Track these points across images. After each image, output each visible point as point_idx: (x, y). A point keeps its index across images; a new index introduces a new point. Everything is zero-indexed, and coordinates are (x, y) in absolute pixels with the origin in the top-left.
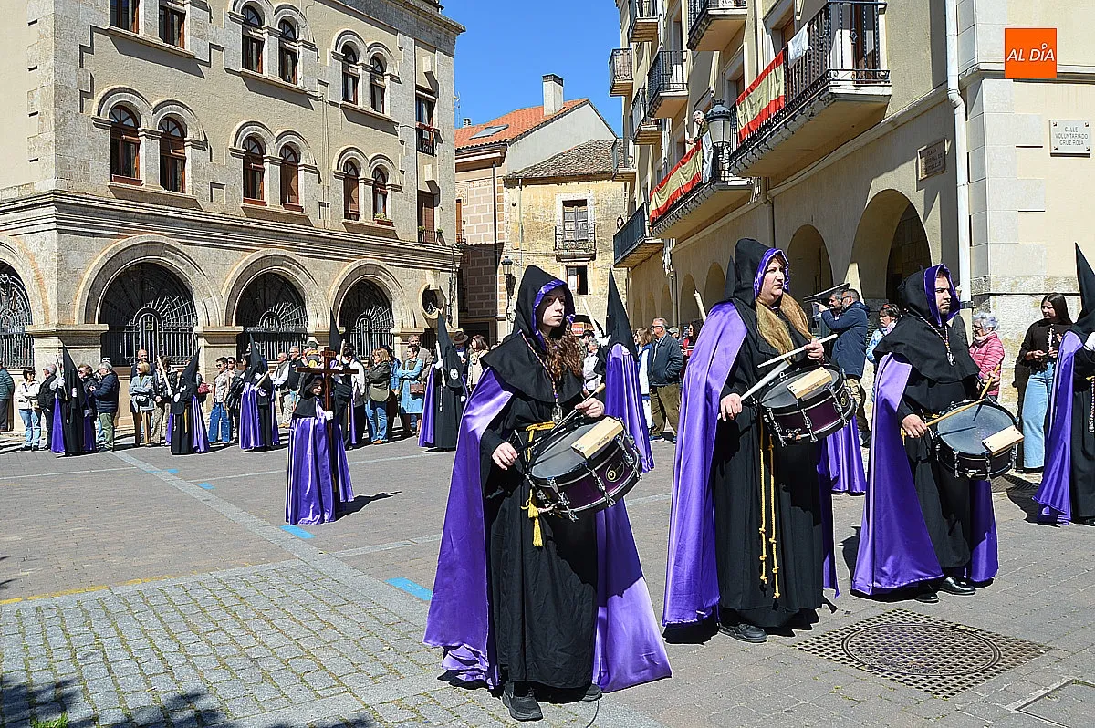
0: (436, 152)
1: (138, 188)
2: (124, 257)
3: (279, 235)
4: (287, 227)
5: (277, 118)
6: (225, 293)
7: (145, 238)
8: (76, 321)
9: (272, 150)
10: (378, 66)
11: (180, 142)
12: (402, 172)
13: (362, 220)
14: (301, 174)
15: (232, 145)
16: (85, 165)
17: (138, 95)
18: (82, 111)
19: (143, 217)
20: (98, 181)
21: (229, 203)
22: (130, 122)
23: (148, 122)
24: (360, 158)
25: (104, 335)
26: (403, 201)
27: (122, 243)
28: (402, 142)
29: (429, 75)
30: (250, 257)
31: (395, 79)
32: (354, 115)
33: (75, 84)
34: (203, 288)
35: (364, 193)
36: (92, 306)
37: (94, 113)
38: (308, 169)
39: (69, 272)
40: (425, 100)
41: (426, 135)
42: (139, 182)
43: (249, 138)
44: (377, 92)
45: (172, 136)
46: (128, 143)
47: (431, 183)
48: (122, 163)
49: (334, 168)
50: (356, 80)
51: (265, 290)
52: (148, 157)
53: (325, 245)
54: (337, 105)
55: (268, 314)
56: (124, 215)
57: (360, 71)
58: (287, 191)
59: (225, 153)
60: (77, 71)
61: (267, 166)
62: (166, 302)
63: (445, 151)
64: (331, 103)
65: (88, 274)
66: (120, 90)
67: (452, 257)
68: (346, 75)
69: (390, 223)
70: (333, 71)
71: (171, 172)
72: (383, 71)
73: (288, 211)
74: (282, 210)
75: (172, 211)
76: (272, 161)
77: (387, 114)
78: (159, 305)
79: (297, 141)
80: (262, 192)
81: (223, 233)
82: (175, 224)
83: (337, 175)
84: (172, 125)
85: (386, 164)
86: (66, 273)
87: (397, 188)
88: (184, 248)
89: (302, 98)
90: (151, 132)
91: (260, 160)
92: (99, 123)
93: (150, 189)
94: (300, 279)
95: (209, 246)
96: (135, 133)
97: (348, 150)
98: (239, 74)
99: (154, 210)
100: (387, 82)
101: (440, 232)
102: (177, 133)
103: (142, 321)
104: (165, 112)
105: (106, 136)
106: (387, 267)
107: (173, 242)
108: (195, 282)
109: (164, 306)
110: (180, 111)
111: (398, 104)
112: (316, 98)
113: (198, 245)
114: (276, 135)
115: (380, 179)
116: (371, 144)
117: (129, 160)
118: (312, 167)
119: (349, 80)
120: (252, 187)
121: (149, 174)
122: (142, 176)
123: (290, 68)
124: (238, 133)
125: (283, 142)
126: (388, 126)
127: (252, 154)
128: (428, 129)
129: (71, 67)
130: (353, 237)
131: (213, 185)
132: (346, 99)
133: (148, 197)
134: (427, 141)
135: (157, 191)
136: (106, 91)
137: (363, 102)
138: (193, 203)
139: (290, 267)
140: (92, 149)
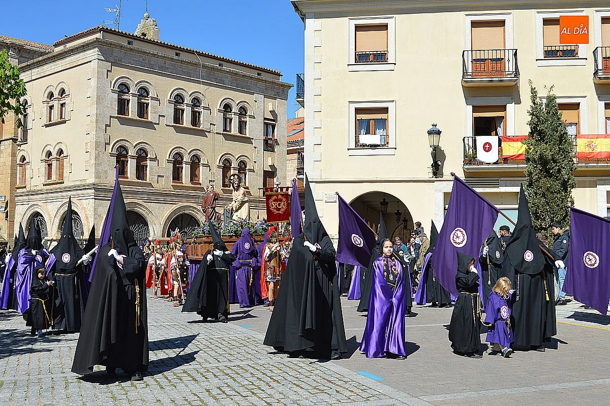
0: (276, 150)
1: (126, 180)
3: (188, 196)
4: (193, 193)
6: (162, 223)
7: (129, 201)
9: (187, 158)
10: (243, 111)
11: (145, 159)
12: (255, 162)
14: (201, 167)
15: (168, 158)
16: (106, 172)
17: (128, 141)
18: (105, 151)
19: (128, 192)
20: (111, 178)
21: (166, 183)
22: (125, 152)
23: (132, 152)
24: (231, 158)
26: (255, 177)
28: (255, 148)
29: (273, 112)
30: (175, 207)
31: (252, 117)
32: (229, 137)
33: (103, 140)
34: (153, 221)
37: (110, 151)
38: (204, 165)
39: (99, 215)
40: (270, 125)
41: (270, 142)
42: (127, 178)
43: (176, 154)
44: (242, 126)
45: (142, 156)
46: (123, 161)
47: (272, 166)
48: (121, 170)
49: (218, 164)
50: (231, 120)
51: (182, 223)
52: (131, 167)
54: (220, 134)
55: (184, 232)
57: (233, 116)
58: (194, 176)
59: (165, 161)
60: (104, 135)
61: (184, 165)
63: (281, 150)
64: (217, 133)
66: (121, 140)
68: (225, 119)
70: (218, 118)
71: (141, 171)
72: (246, 113)
74: (191, 185)
75: (140, 189)
76: (187, 163)
77: (248, 135)
78: (134, 228)
79: (199, 153)
80: (182, 177)
81: (162, 197)
82: (142, 194)
83: (219, 167)
84: (142, 151)
85: (246, 159)
86: (97, 216)
87: (250, 170)
88: (145, 204)
89: (202, 133)
90: (133, 156)
91: (181, 163)
92: (112, 155)
93: (131, 180)
94: (198, 216)
95: (156, 203)
96: (126, 157)
97: (225, 154)
98: (172, 126)
99: (134, 188)
100: (248, 119)
102: (144, 155)
104: (139, 147)
105: (114, 160)
107: (140, 202)
108: (149, 218)
109: (136, 228)
110: (145, 146)
111: (255, 129)
112: (209, 132)
113: (151, 202)
114: (189, 151)
115: (243, 166)
116: (236, 150)
117: (124, 168)
119: (227, 122)
120: (177, 176)
121: (131, 174)
122: (129, 176)
123: (197, 119)
124: (171, 152)
125: (192, 154)
126: (248, 140)
127: (177, 161)
128: (271, 139)
129: (102, 133)
130: (226, 196)
131: (159, 176)
132: (225, 130)
133: (130, 184)
134: (269, 146)
135: (134, 181)
136: (115, 141)
137: (234, 130)
138: (150, 185)
139: (193, 211)
140: (109, 165)
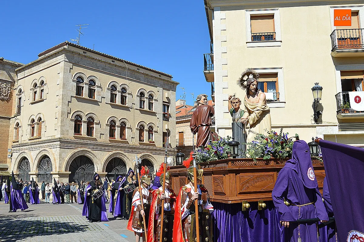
0: (169, 120)
1: (81, 136)
2: (76, 154)
3: (119, 147)
4: (122, 145)
5: (119, 115)
6: (103, 163)
7: (82, 149)
8: (63, 171)
9: (118, 124)
10: (151, 97)
11: (92, 123)
12: (158, 127)
13: (145, 142)
14: (126, 129)
15: (106, 123)
16: (68, 131)
17: (82, 112)
18: (68, 117)
19: (82, 144)
20: (71, 135)
21: (105, 139)
22: (80, 119)
23: (84, 119)
24: (144, 124)
25: (70, 175)
26: (158, 135)
27: (76, 150)
28: (158, 118)
29: (168, 98)
30: (111, 153)
31: (156, 100)
32: (143, 112)
33: (66, 111)
34: (97, 162)
35: (146, 134)
36: (67, 167)
37: (71, 118)
38: (128, 128)
39: (62, 158)
40: (166, 105)
41: (166, 115)
42: (81, 135)
43: (112, 121)
44: (150, 105)
45: (90, 122)
46: (79, 124)
47: (168, 130)
48: (77, 130)
49: (136, 127)
50: (144, 102)
51: (115, 163)
52: (84, 128)
53: (133, 149)
54: (138, 109)
55: (116, 169)
56: (77, 143)
57: (145, 99)
58: (122, 134)
59: (105, 125)
60: (67, 107)
61: (116, 128)
62: (87, 166)
63: (173, 120)
64: (136, 109)
65: (67, 159)
66: (77, 111)
67: (174, 151)
68: (141, 101)
69: (154, 142)
70: (137, 100)
71: (90, 131)
72: (153, 98)
73: (122, 140)
74: (120, 140)
75: (89, 142)
76: (118, 127)
77: (154, 111)
78: (85, 166)
79: (125, 121)
80: (115, 135)
81: (103, 147)
82: (90, 145)
83: (137, 129)
84: (91, 119)
85: (153, 125)
86: (61, 158)
87: (156, 132)
88: (92, 151)
89: (127, 109)
90: (85, 121)
91: (115, 126)
92: (72, 120)
93: (84, 136)
94: (125, 159)
95: (99, 151)
96: (81, 122)
97: (141, 122)
98: (109, 104)
99: (85, 141)
100: (154, 101)
101: (170, 144)
102: (92, 121)
103: (80, 171)
104: (89, 116)
105: (73, 123)
106: (152, 155)
107: (89, 150)
108: (95, 160)
109: (86, 167)
110: (93, 115)
111: (157, 107)
112: (131, 108)
113: (96, 150)
114: (119, 119)
115: (151, 129)
116: (147, 120)
117: (79, 129)
118: (130, 128)
119: (142, 102)
120: (112, 135)
121: (84, 132)
122: (82, 133)
123: (124, 100)
124: (108, 120)
125: (121, 121)
126: (154, 114)
127: (112, 125)
128: (167, 114)
129: (66, 107)
130: (141, 147)
131: (101, 134)
132: (141, 107)
133: (83, 138)
134: (166, 117)
135: (85, 136)
136: (74, 112)
137: (146, 108)
138: (95, 139)
139: (122, 156)
140: (69, 127)
